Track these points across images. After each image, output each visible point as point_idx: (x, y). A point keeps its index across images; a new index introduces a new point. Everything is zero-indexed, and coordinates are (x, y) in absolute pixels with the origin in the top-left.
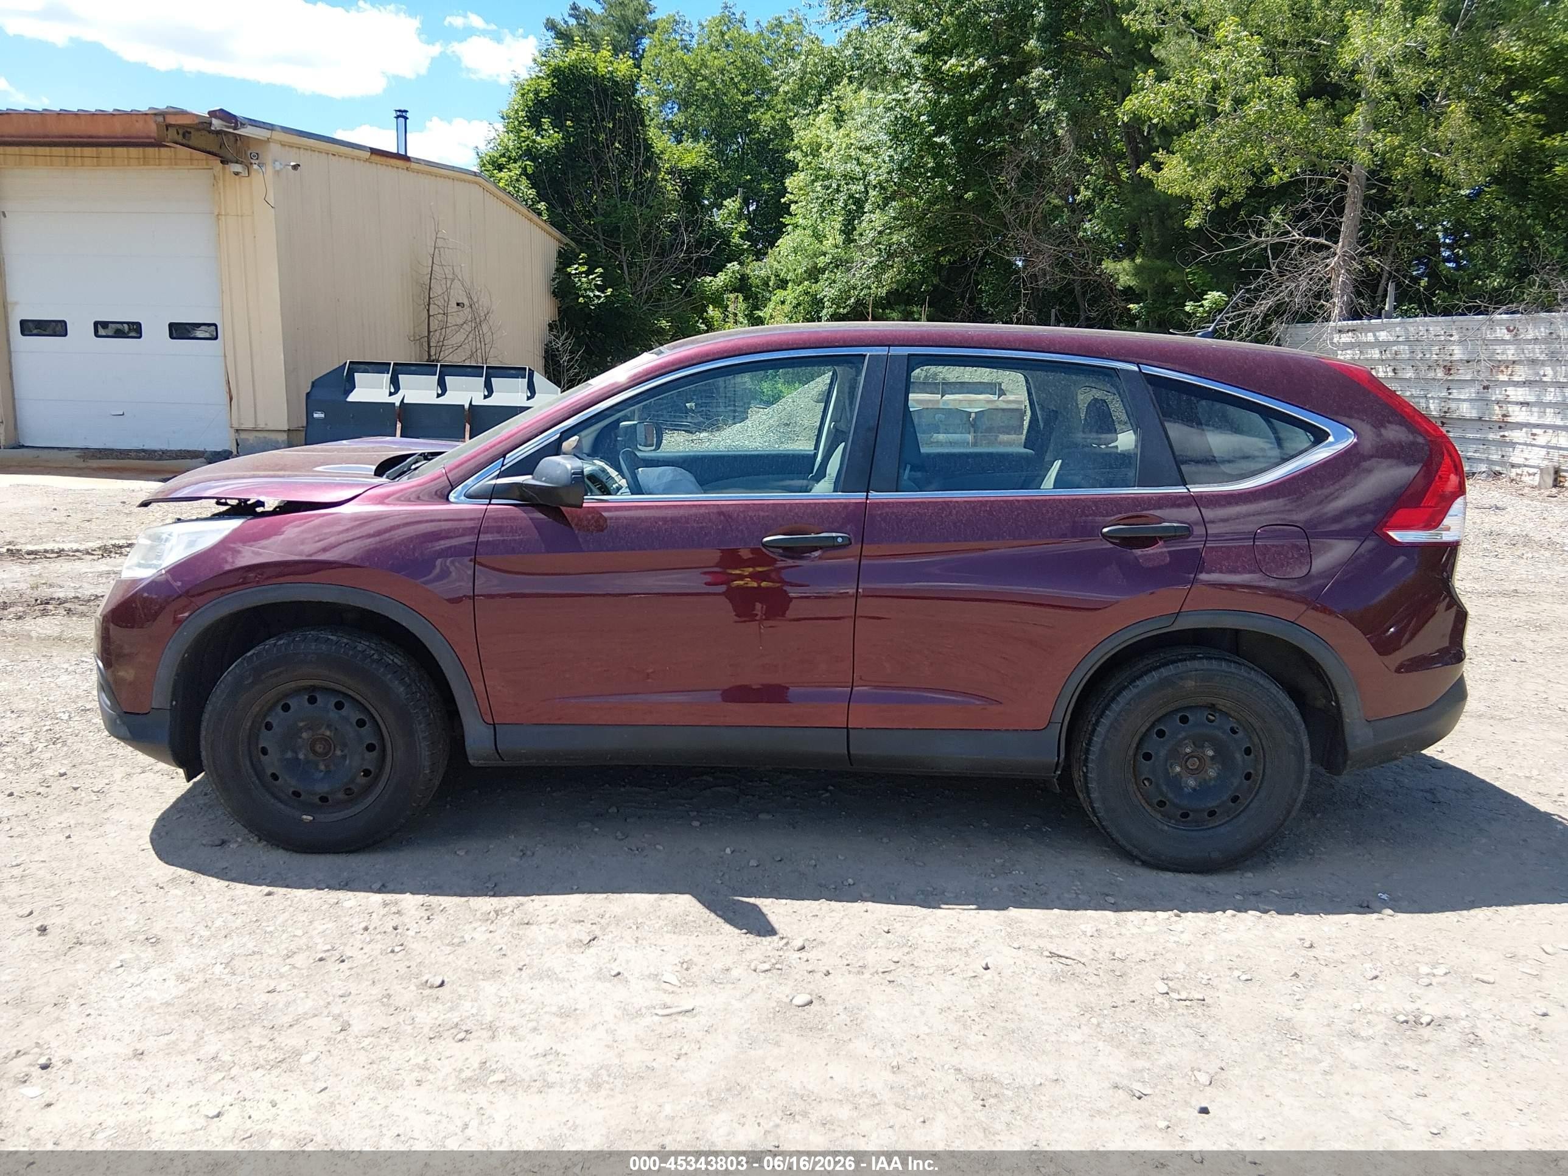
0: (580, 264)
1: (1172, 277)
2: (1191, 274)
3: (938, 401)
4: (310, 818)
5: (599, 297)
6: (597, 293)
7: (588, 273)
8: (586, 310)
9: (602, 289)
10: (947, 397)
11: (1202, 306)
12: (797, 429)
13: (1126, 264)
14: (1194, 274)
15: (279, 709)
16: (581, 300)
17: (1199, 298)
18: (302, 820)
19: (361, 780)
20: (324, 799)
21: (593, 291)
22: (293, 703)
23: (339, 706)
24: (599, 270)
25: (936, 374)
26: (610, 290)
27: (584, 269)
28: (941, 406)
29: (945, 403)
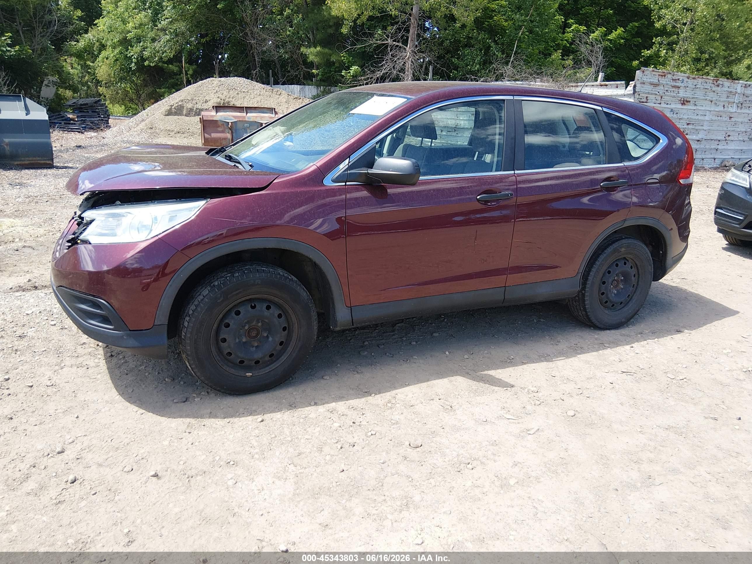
1: (333, 58)
2: (343, 56)
3: (244, 117)
4: (251, 374)
10: (249, 115)
11: (349, 73)
12: (157, 131)
13: (312, 49)
14: (344, 57)
15: (233, 314)
17: (348, 68)
18: (246, 376)
19: (279, 348)
20: (257, 362)
22: (242, 309)
23: (268, 308)
25: (229, 102)
28: (247, 120)
29: (249, 118)
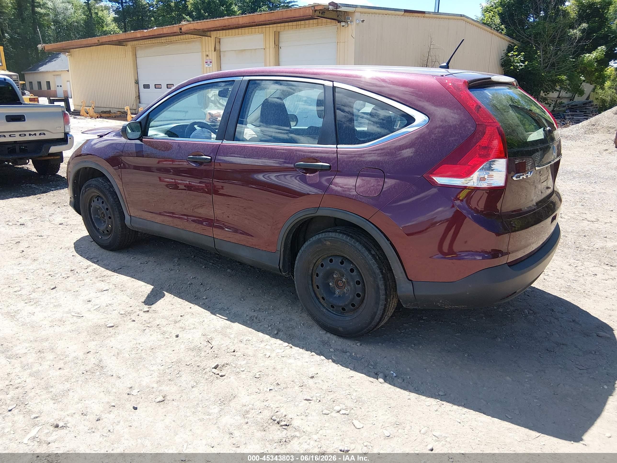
0: (514, 52)
4: (101, 237)
5: (522, 66)
6: (521, 64)
7: (517, 56)
8: (515, 71)
9: (523, 62)
16: (512, 67)
21: (519, 63)
23: (103, 202)
24: (523, 53)
26: (527, 62)
27: (516, 53)
